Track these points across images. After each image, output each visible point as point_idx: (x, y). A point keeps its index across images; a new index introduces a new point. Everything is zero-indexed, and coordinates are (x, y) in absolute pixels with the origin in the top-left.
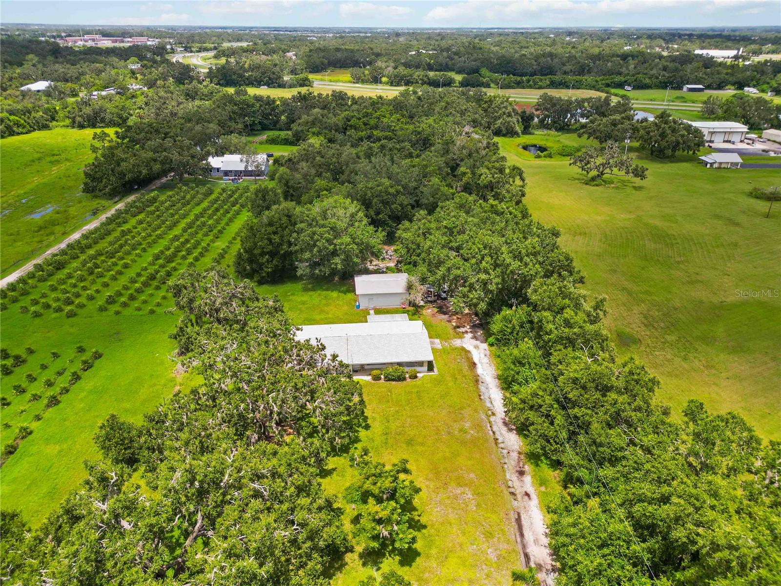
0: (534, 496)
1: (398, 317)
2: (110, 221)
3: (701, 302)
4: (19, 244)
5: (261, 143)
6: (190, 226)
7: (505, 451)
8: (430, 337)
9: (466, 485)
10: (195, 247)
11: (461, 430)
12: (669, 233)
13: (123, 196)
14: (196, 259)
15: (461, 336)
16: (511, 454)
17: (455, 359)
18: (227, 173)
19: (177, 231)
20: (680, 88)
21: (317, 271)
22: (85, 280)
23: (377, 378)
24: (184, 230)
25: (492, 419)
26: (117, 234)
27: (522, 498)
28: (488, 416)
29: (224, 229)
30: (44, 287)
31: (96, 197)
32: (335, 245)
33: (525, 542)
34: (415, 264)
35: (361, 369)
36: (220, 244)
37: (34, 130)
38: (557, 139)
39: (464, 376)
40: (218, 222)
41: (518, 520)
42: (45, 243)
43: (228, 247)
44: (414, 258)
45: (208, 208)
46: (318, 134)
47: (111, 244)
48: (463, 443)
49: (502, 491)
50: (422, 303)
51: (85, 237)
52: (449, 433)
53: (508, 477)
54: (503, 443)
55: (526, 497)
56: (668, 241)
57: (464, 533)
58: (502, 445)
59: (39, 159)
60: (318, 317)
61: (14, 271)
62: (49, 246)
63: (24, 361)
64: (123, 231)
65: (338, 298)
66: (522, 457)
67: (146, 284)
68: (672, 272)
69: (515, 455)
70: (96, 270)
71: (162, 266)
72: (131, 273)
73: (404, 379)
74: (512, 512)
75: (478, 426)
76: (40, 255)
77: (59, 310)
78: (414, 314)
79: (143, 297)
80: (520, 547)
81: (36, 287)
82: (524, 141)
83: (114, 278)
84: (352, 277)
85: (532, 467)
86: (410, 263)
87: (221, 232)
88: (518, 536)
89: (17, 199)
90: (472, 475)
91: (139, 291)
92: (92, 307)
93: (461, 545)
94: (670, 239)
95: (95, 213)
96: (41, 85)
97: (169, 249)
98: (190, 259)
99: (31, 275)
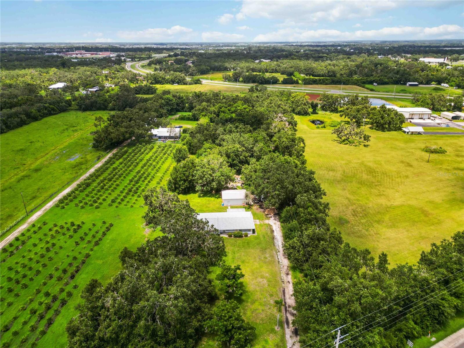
0: (291, 283)
1: (240, 210)
2: (107, 163)
3: (382, 205)
4: (67, 174)
5: (176, 120)
6: (145, 165)
7: (282, 266)
8: (254, 219)
9: (264, 278)
10: (148, 176)
11: (264, 258)
12: (376, 170)
13: (111, 150)
14: (149, 182)
15: (268, 218)
16: (284, 267)
17: (265, 229)
18: (160, 137)
19: (139, 168)
20: (405, 84)
21: (205, 188)
22: (100, 191)
23: (230, 236)
24: (142, 167)
25: (278, 253)
26: (110, 169)
27: (287, 283)
28: (277, 252)
29: (161, 167)
30: (83, 195)
31: (98, 150)
32: (213, 177)
33: (285, 298)
34: (250, 185)
35: (224, 232)
36: (159, 175)
37: (61, 112)
38: (330, 117)
39: (268, 236)
40: (157, 163)
41: (284, 291)
42: (79, 173)
43: (163, 176)
44: (249, 182)
45: (153, 156)
46: (205, 115)
47: (109, 174)
48: (265, 262)
49: (279, 281)
50: (252, 203)
51: (97, 171)
52: (259, 259)
53: (282, 275)
56: (374, 174)
57: (262, 295)
58: (281, 264)
59: (67, 129)
60: (205, 209)
61: (68, 187)
62: (81, 175)
63: (81, 227)
64: (114, 168)
65: (214, 200)
66: (289, 268)
67: (128, 194)
68: (372, 190)
69: (286, 268)
70: (105, 187)
71: (134, 185)
72: (120, 188)
73: (242, 237)
74: (282, 288)
75: (272, 256)
76: (78, 179)
77: (91, 205)
78: (248, 209)
79: (127, 200)
81: (79, 194)
82: (312, 118)
83: (113, 191)
84: (221, 191)
85: (292, 272)
86: (247, 185)
87: (159, 168)
88: (283, 296)
89: (61, 151)
90: (267, 275)
91: (125, 197)
92: (105, 204)
93: (260, 299)
94: (375, 173)
95: (99, 159)
96: (60, 85)
97: (136, 177)
98: (146, 182)
99: (76, 189)
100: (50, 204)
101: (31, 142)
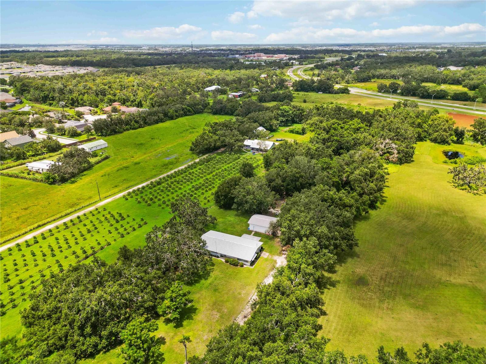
1: (256, 238)
2: (189, 167)
4: (154, 171)
5: (285, 132)
8: (265, 251)
9: (220, 312)
15: (281, 255)
17: (267, 264)
18: (253, 149)
22: (163, 192)
23: (227, 262)
26: (187, 173)
28: (256, 292)
30: (148, 192)
31: (193, 153)
32: (247, 199)
35: (222, 256)
37: (196, 114)
38: (477, 150)
39: (263, 273)
42: (162, 172)
46: (313, 131)
47: (182, 177)
48: (235, 298)
49: (230, 320)
50: (279, 235)
51: (176, 172)
52: (233, 292)
53: (239, 316)
56: (465, 236)
57: (203, 327)
59: (187, 130)
62: (162, 174)
63: (124, 219)
64: (191, 172)
66: (252, 312)
68: (440, 255)
71: (192, 192)
72: (180, 192)
73: (237, 265)
76: (156, 178)
77: (146, 202)
78: (270, 239)
81: (146, 191)
82: (449, 148)
83: (172, 193)
89: (167, 149)
90: (226, 310)
92: (157, 203)
93: (198, 330)
96: (213, 88)
99: (147, 186)
100: (121, 194)
101: (152, 139)
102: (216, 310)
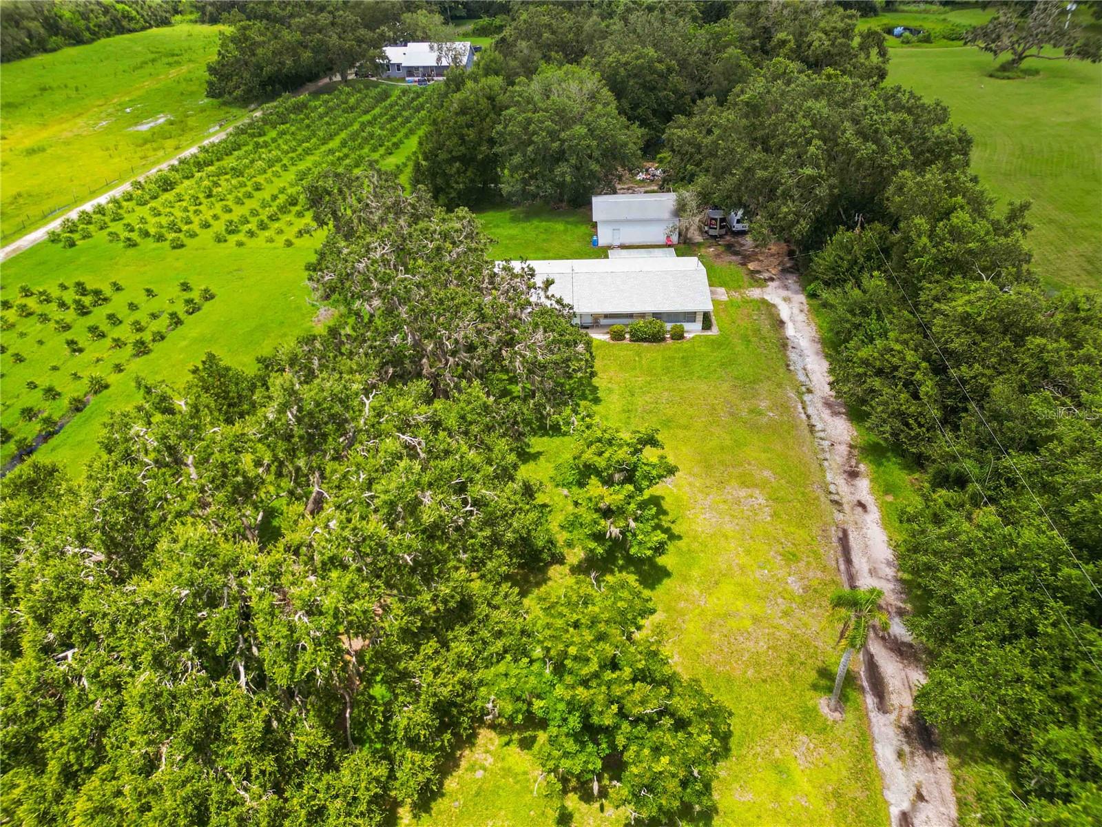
0: (872, 508)
1: (658, 252)
2: (240, 131)
4: (116, 160)
5: (466, 35)
6: (352, 138)
7: (826, 444)
8: (712, 285)
9: (756, 486)
11: (751, 411)
13: (262, 102)
15: (761, 283)
16: (837, 447)
17: (749, 316)
18: (411, 71)
23: (618, 336)
24: (344, 143)
25: (807, 398)
27: (853, 509)
28: (800, 394)
29: (401, 142)
31: (224, 103)
32: (562, 141)
33: (854, 571)
34: (692, 178)
35: (596, 322)
36: (394, 161)
38: (942, 17)
39: (763, 338)
41: (844, 541)
42: (151, 159)
43: (405, 164)
44: (690, 169)
47: (240, 159)
48: (755, 428)
49: (817, 498)
50: (699, 238)
51: (205, 150)
52: (731, 414)
53: (829, 478)
54: (823, 431)
55: (860, 509)
57: (748, 552)
58: (822, 435)
59: (153, 61)
60: (532, 256)
62: (154, 163)
63: (107, 300)
65: (565, 231)
66: (856, 452)
69: (843, 449)
72: (266, 195)
73: (664, 339)
74: (834, 528)
75: (784, 408)
77: (160, 238)
78: (685, 250)
79: (278, 226)
80: (844, 578)
83: (239, 202)
84: (589, 198)
85: (872, 467)
86: (682, 179)
87: (396, 146)
88: (841, 561)
89: (119, 108)
90: (767, 473)
92: (206, 236)
93: (742, 568)
95: (223, 124)
99: (128, 196)
100: (36, 235)
102: (734, 483)
